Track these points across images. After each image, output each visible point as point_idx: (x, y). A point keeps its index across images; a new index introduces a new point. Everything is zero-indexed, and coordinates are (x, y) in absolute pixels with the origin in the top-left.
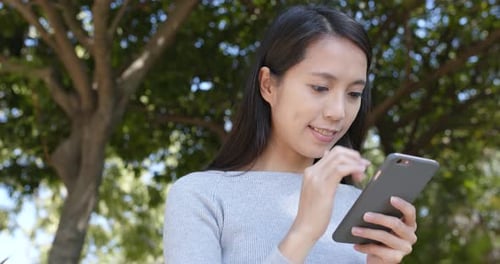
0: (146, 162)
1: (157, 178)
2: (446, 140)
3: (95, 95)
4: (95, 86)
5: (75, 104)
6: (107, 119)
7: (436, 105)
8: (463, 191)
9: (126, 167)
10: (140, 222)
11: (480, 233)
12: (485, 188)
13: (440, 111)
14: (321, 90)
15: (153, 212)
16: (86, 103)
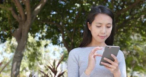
0: (36, 34)
1: (40, 38)
2: (122, 30)
3: (26, 16)
4: (26, 13)
5: (20, 18)
6: (29, 23)
7: (120, 20)
8: (126, 44)
9: (31, 35)
10: (34, 51)
11: (130, 56)
12: (132, 43)
13: (121, 22)
14: (99, 27)
15: (37, 48)
16: (23, 18)
